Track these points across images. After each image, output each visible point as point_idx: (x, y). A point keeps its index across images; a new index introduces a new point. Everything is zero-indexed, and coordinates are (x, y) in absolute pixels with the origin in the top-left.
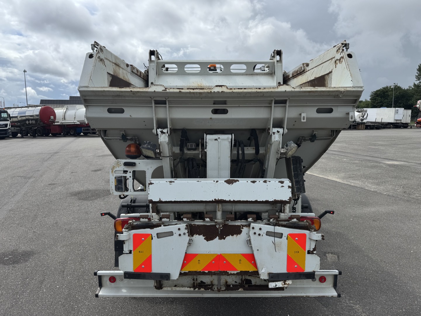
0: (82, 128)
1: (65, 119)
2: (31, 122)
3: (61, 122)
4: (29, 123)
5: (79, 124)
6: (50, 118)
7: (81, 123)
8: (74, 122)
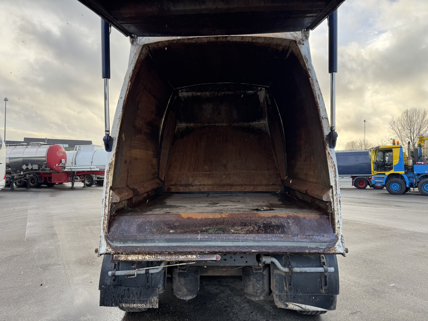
1: (75, 164)
2: (30, 167)
6: (61, 162)
8: (90, 168)
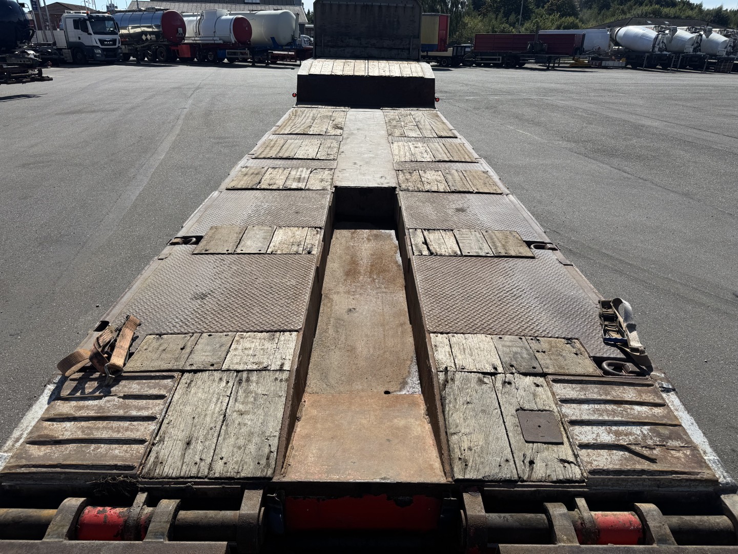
0: (227, 51)
3: (193, 39)
4: (147, 39)
5: (222, 43)
7: (224, 42)
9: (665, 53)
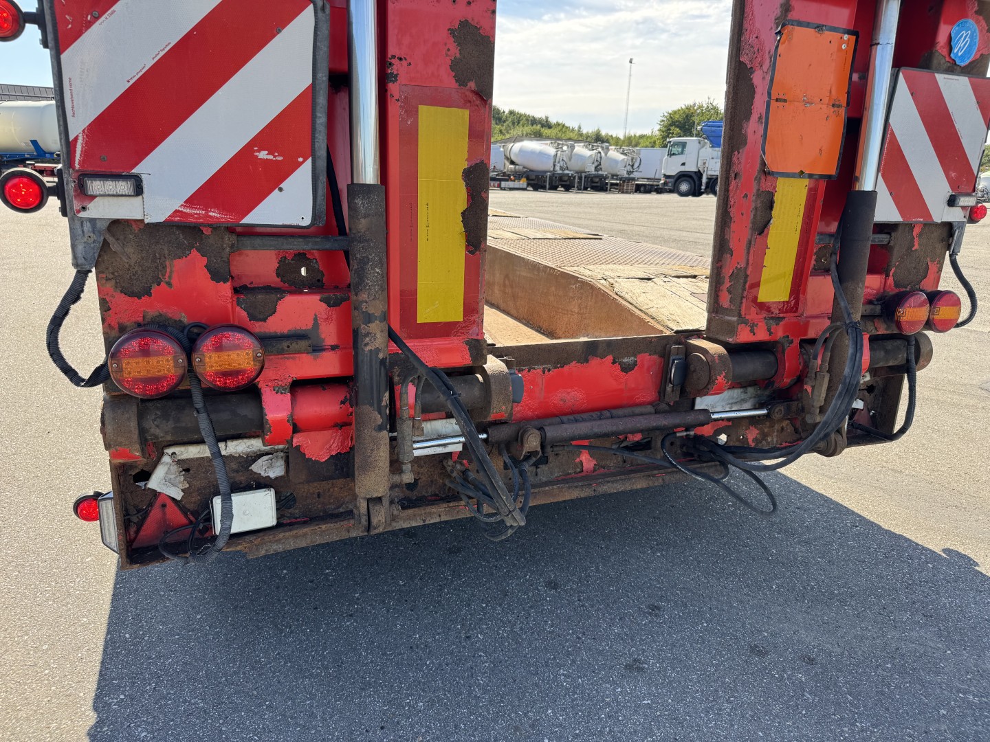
9: (566, 172)
